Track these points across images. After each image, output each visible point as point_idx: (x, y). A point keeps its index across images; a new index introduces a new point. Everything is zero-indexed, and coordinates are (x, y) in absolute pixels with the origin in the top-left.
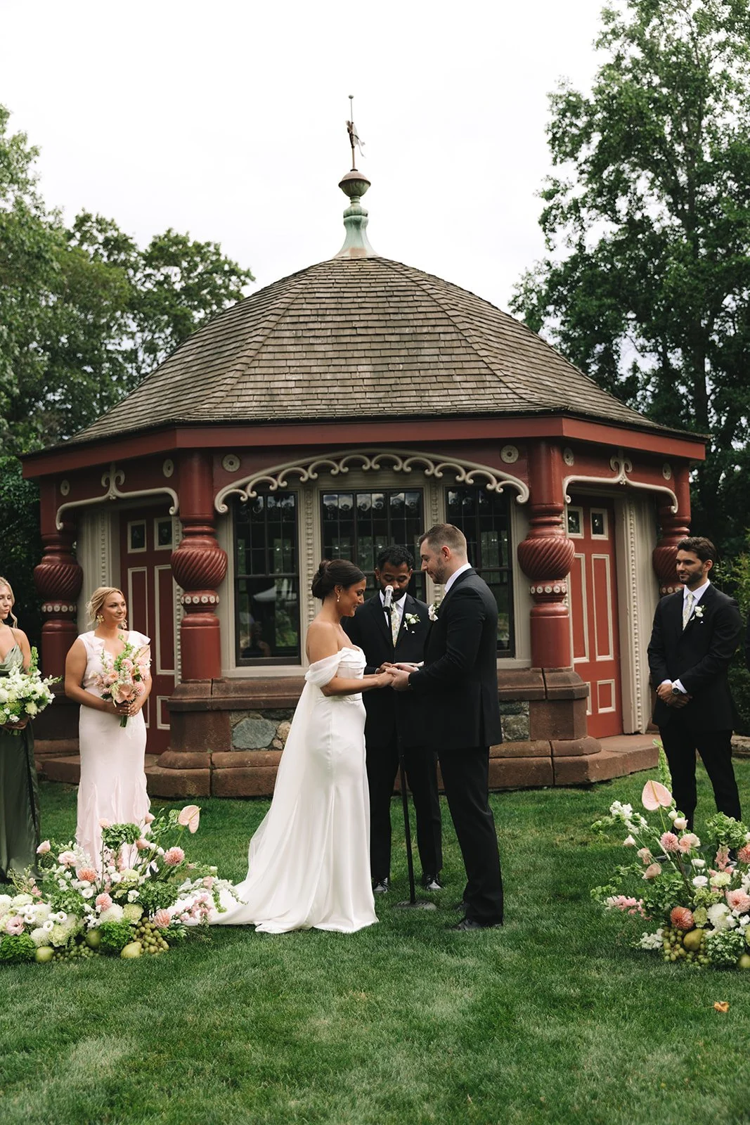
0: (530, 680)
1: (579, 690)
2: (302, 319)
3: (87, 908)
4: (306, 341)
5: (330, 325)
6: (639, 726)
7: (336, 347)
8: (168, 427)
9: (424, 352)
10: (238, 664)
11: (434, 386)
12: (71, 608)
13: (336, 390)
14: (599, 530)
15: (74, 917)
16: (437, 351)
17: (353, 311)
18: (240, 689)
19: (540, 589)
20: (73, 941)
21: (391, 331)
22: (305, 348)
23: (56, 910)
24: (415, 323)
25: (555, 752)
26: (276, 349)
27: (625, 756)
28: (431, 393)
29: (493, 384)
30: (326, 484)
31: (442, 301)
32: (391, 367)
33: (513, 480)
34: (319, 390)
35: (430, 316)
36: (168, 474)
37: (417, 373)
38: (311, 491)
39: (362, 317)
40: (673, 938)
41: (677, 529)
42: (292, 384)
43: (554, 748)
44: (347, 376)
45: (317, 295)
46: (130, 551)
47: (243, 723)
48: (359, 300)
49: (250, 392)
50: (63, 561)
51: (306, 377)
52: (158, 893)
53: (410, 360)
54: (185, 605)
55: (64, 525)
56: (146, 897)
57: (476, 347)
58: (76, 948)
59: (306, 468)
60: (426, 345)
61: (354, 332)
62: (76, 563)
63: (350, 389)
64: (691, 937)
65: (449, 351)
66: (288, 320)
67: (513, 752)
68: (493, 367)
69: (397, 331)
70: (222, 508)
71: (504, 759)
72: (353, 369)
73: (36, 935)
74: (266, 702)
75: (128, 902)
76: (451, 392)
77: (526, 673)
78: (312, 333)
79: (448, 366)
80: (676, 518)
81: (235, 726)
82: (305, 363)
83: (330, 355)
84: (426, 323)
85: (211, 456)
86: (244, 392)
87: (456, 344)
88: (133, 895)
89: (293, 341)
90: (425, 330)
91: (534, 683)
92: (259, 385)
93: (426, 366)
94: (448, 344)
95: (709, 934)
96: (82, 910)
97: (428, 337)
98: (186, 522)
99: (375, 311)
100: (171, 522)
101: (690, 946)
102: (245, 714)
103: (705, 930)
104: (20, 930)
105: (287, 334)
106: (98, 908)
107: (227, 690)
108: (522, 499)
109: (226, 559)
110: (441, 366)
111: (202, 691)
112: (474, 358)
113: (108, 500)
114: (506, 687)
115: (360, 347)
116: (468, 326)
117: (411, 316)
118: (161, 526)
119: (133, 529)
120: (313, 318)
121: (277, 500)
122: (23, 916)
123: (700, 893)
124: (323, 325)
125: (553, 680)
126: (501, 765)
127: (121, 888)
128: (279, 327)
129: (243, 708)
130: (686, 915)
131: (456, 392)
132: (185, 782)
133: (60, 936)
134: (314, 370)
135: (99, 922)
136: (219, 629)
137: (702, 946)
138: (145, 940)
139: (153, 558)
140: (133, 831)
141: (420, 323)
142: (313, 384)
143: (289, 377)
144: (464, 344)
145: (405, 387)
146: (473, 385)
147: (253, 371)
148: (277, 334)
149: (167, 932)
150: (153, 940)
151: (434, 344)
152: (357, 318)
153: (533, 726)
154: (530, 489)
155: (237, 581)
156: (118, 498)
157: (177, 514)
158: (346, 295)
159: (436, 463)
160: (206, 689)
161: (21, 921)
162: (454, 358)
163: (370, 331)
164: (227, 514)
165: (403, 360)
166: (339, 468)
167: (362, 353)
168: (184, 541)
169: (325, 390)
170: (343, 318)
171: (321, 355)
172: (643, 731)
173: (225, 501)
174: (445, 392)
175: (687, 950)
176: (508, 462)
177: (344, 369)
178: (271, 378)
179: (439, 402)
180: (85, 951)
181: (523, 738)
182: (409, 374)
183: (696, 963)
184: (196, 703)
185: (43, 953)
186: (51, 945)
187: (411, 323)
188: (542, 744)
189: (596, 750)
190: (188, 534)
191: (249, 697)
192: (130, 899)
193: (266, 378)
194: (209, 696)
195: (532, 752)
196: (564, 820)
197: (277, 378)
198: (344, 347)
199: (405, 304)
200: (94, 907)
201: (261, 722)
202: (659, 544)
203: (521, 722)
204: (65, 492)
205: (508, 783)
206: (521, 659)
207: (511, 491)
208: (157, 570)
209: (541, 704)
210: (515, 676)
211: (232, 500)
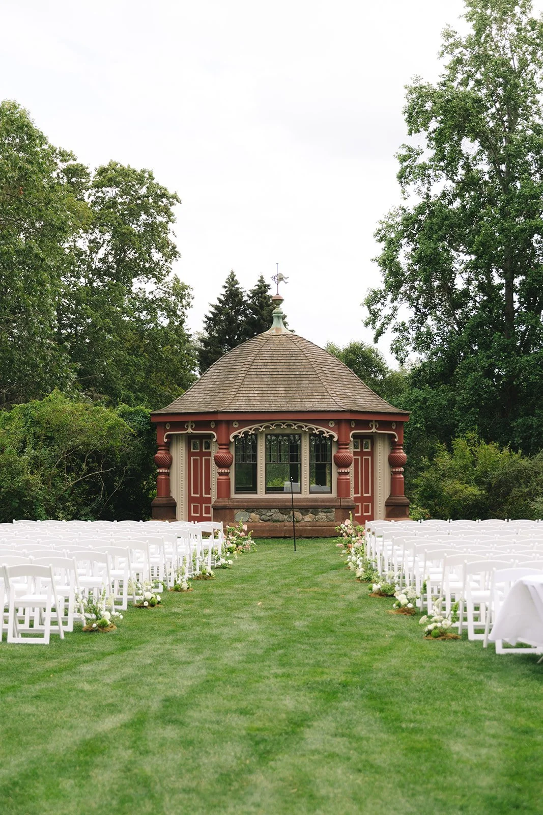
0: (336, 502)
1: (352, 505)
2: (258, 367)
4: (260, 376)
5: (269, 370)
7: (271, 379)
8: (216, 413)
9: (303, 382)
10: (236, 493)
11: (307, 397)
12: (168, 471)
13: (271, 398)
14: (367, 448)
16: (308, 382)
17: (277, 364)
18: (238, 502)
19: (342, 471)
21: (292, 373)
22: (260, 380)
24: (301, 370)
26: (250, 380)
28: (305, 400)
29: (327, 397)
30: (268, 432)
31: (311, 360)
32: (291, 389)
33: (332, 433)
34: (266, 398)
35: (306, 367)
36: (213, 427)
37: (300, 392)
38: (263, 434)
39: (281, 367)
41: (398, 447)
42: (256, 395)
44: (275, 392)
45: (264, 355)
46: (192, 450)
47: (239, 513)
48: (280, 358)
49: (242, 398)
50: (165, 453)
51: (261, 392)
53: (298, 386)
54: (219, 473)
55: (167, 440)
57: (322, 381)
59: (261, 426)
60: (304, 379)
61: (278, 373)
62: (169, 454)
63: (277, 398)
65: (312, 382)
66: (253, 367)
67: (329, 525)
68: (328, 390)
69: (294, 373)
70: (232, 440)
71: (326, 527)
72: (277, 389)
74: (247, 506)
76: (312, 400)
77: (335, 499)
78: (263, 373)
79: (312, 388)
80: (398, 443)
81: (236, 514)
82: (260, 386)
83: (269, 383)
84: (305, 370)
85: (229, 423)
86: (239, 398)
87: (315, 379)
89: (255, 376)
90: (304, 373)
91: (338, 502)
92: (245, 395)
93: (304, 389)
94: (312, 379)
97: (305, 376)
98: (218, 444)
99: (286, 364)
100: (212, 443)
102: (239, 510)
105: (253, 373)
107: (233, 502)
108: (335, 439)
109: (232, 457)
110: (310, 388)
112: (321, 385)
113: (188, 433)
114: (328, 503)
115: (280, 379)
116: (320, 371)
117: (299, 367)
118: (206, 443)
119: (194, 443)
120: (263, 367)
121: (251, 437)
124: (267, 370)
125: (344, 502)
126: (324, 529)
128: (250, 370)
129: (238, 508)
131: (314, 400)
134: (264, 389)
136: (229, 482)
139: (202, 454)
141: (302, 370)
142: (264, 395)
143: (255, 392)
144: (318, 379)
145: (296, 397)
146: (320, 397)
147: (241, 389)
148: (249, 373)
151: (307, 379)
152: (279, 367)
153: (336, 517)
154: (338, 436)
155: (235, 464)
156: (190, 433)
157: (216, 441)
158: (275, 356)
159: (306, 426)
160: (226, 501)
162: (314, 385)
163: (284, 373)
164: (233, 442)
165: (296, 386)
166: (273, 427)
167: (281, 383)
168: (219, 451)
169: (268, 398)
170: (274, 367)
171: (266, 383)
173: (233, 438)
174: (310, 400)
176: (331, 426)
177: (274, 389)
178: (248, 392)
179: (308, 405)
181: (333, 521)
182: (298, 392)
184: (224, 506)
187: (299, 370)
188: (339, 523)
190: (220, 449)
191: (241, 505)
193: (247, 392)
194: (228, 504)
195: (335, 525)
197: (251, 392)
198: (274, 379)
199: (297, 361)
201: (245, 513)
202: (391, 453)
203: (332, 515)
204: (168, 428)
205: (327, 535)
206: (334, 495)
207: (332, 437)
208: (204, 458)
209: (339, 510)
210: (331, 500)
211: (235, 437)
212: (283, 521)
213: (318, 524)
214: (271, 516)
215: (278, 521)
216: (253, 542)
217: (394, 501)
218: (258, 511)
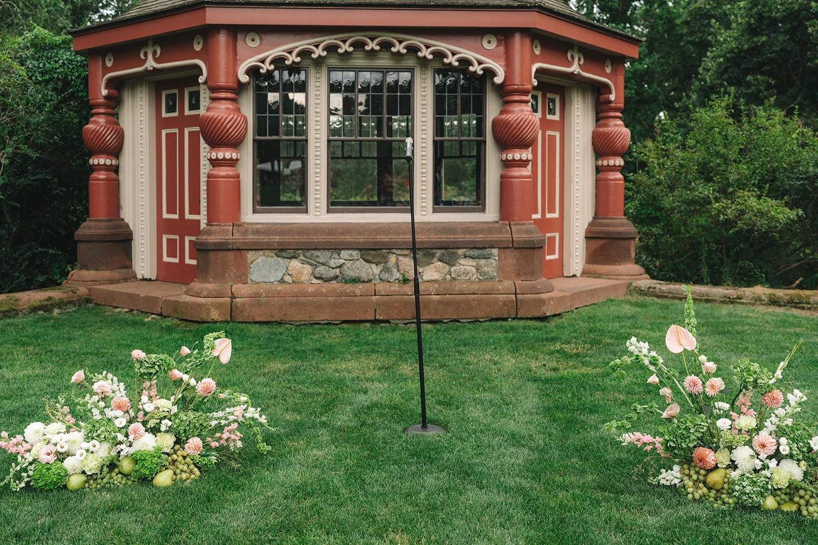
0: (499, 231)
1: (539, 240)
3: (120, 437)
6: (576, 270)
8: (199, 6)
10: (254, 212)
12: (114, 162)
14: (552, 112)
15: (106, 446)
18: (257, 232)
19: (510, 157)
20: (105, 469)
23: (88, 438)
25: (518, 291)
27: (572, 295)
30: (333, 62)
33: (491, 64)
36: (198, 47)
38: (321, 67)
40: (695, 477)
41: (612, 114)
43: (517, 287)
47: (259, 260)
50: (107, 122)
52: (190, 422)
54: (211, 160)
55: (109, 93)
56: (178, 427)
58: (108, 477)
62: (117, 124)
64: (715, 477)
67: (484, 290)
70: (244, 78)
71: (477, 295)
73: (69, 463)
74: (279, 243)
75: (160, 431)
77: (496, 225)
80: (613, 105)
81: (252, 262)
85: (235, 31)
88: (166, 423)
91: (502, 233)
95: (735, 475)
96: (115, 438)
98: (213, 89)
100: (199, 91)
101: (714, 485)
102: (261, 253)
103: (728, 471)
104: (51, 459)
106: (131, 437)
107: (245, 233)
108: (499, 80)
109: (246, 122)
111: (224, 232)
113: (146, 70)
114: (480, 236)
118: (191, 94)
119: (167, 96)
121: (290, 75)
122: (55, 445)
123: (727, 436)
125: (518, 232)
126: (474, 300)
127: (153, 418)
129: (258, 247)
130: (711, 457)
132: (209, 309)
133: (92, 465)
135: (132, 450)
136: (239, 182)
137: (726, 486)
138: (177, 468)
139: (183, 121)
140: (166, 363)
149: (197, 459)
150: (185, 468)
153: (501, 269)
154: (505, 72)
155: (255, 141)
156: (154, 68)
157: (205, 83)
159: (427, 47)
160: (228, 231)
161: (54, 449)
164: (248, 83)
166: (345, 48)
168: (211, 105)
172: (579, 275)
173: (247, 73)
175: (710, 489)
176: (487, 48)
180: (117, 479)
181: (492, 279)
183: (719, 502)
184: (220, 242)
185: (75, 481)
186: (84, 472)
188: (508, 284)
189: (550, 289)
190: (213, 99)
191: (265, 239)
192: (163, 428)
194: (231, 237)
195: (499, 290)
196: (532, 348)
200: (127, 436)
201: (274, 260)
202: (597, 126)
203: (491, 266)
204: (109, 64)
205: (479, 314)
206: (491, 214)
207: (490, 73)
208: (186, 131)
209: (508, 251)
210: (487, 228)
211: (253, 71)
212: (370, 281)
213: (457, 287)
214: (340, 267)
215: (356, 280)
216: (252, 412)
217: (605, 229)
218: (308, 254)
